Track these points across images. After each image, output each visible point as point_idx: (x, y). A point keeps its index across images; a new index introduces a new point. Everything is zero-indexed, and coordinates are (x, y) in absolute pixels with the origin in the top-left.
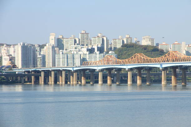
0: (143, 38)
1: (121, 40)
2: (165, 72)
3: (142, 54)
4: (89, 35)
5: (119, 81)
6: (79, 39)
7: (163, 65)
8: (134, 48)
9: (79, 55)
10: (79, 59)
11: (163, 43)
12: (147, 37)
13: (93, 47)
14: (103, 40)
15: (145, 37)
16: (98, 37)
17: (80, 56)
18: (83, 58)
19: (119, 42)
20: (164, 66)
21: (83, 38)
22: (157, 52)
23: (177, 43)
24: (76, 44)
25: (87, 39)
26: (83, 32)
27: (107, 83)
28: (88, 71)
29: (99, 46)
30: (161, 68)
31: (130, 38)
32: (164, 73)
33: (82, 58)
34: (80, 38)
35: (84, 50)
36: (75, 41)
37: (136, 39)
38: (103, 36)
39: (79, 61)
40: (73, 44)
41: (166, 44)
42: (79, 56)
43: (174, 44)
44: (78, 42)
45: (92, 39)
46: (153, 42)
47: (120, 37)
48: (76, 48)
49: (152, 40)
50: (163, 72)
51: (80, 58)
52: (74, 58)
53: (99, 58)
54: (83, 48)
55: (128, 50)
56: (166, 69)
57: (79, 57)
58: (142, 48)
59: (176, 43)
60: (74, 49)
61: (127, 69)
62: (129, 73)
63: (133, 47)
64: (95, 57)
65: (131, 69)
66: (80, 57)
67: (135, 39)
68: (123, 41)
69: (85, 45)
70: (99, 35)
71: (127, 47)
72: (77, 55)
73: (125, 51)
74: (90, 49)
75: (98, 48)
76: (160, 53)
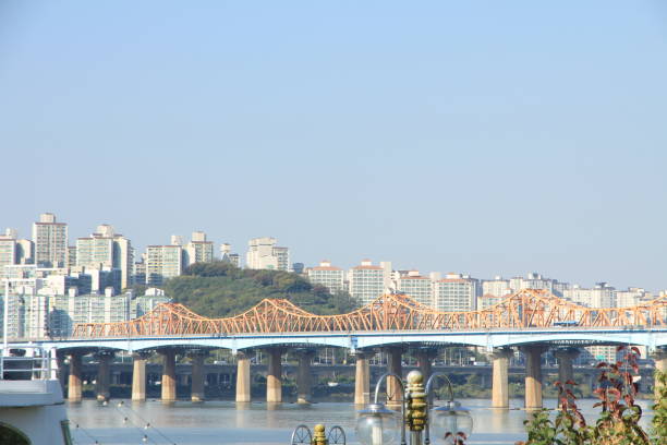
0: (250, 243)
1: (179, 250)
2: (367, 361)
3: (285, 300)
4: (67, 227)
5: (198, 392)
6: (33, 245)
7: (359, 339)
8: (229, 279)
9: (43, 299)
10: (43, 314)
11: (323, 265)
12: (266, 241)
13: (87, 272)
14: (116, 247)
15: (258, 242)
16: (99, 236)
17: (47, 302)
18: (55, 311)
19: (171, 257)
20: (364, 342)
21: (44, 239)
22: (304, 294)
23: (369, 264)
24: (23, 260)
25: (61, 243)
26: (45, 219)
27: (160, 396)
28: (90, 355)
29: (107, 269)
30: (353, 351)
31: (205, 242)
32: (364, 366)
33: (51, 309)
34: (35, 241)
35: (56, 282)
36: (19, 251)
37: (228, 248)
38: (117, 236)
39: (43, 318)
40: (12, 260)
41: (333, 269)
42: (43, 304)
43: (360, 269)
44: (27, 254)
45: (78, 244)
46: (282, 260)
47: (174, 238)
48: (26, 275)
49: (281, 252)
50: (359, 363)
51: (47, 311)
52: (22, 310)
53: (112, 309)
54: (50, 273)
55: (208, 285)
56: (367, 352)
57: (42, 308)
58: (255, 279)
59: (364, 264)
60: (20, 279)
61: (235, 352)
62: (240, 363)
63: (223, 274)
64: (99, 309)
65: (249, 352)
66: (47, 306)
67: (223, 247)
68: (184, 254)
69: (55, 264)
70: (103, 231)
71: (205, 275)
72: (36, 299)
73: (197, 287)
74: (74, 280)
75: (102, 274)
76: (317, 297)
